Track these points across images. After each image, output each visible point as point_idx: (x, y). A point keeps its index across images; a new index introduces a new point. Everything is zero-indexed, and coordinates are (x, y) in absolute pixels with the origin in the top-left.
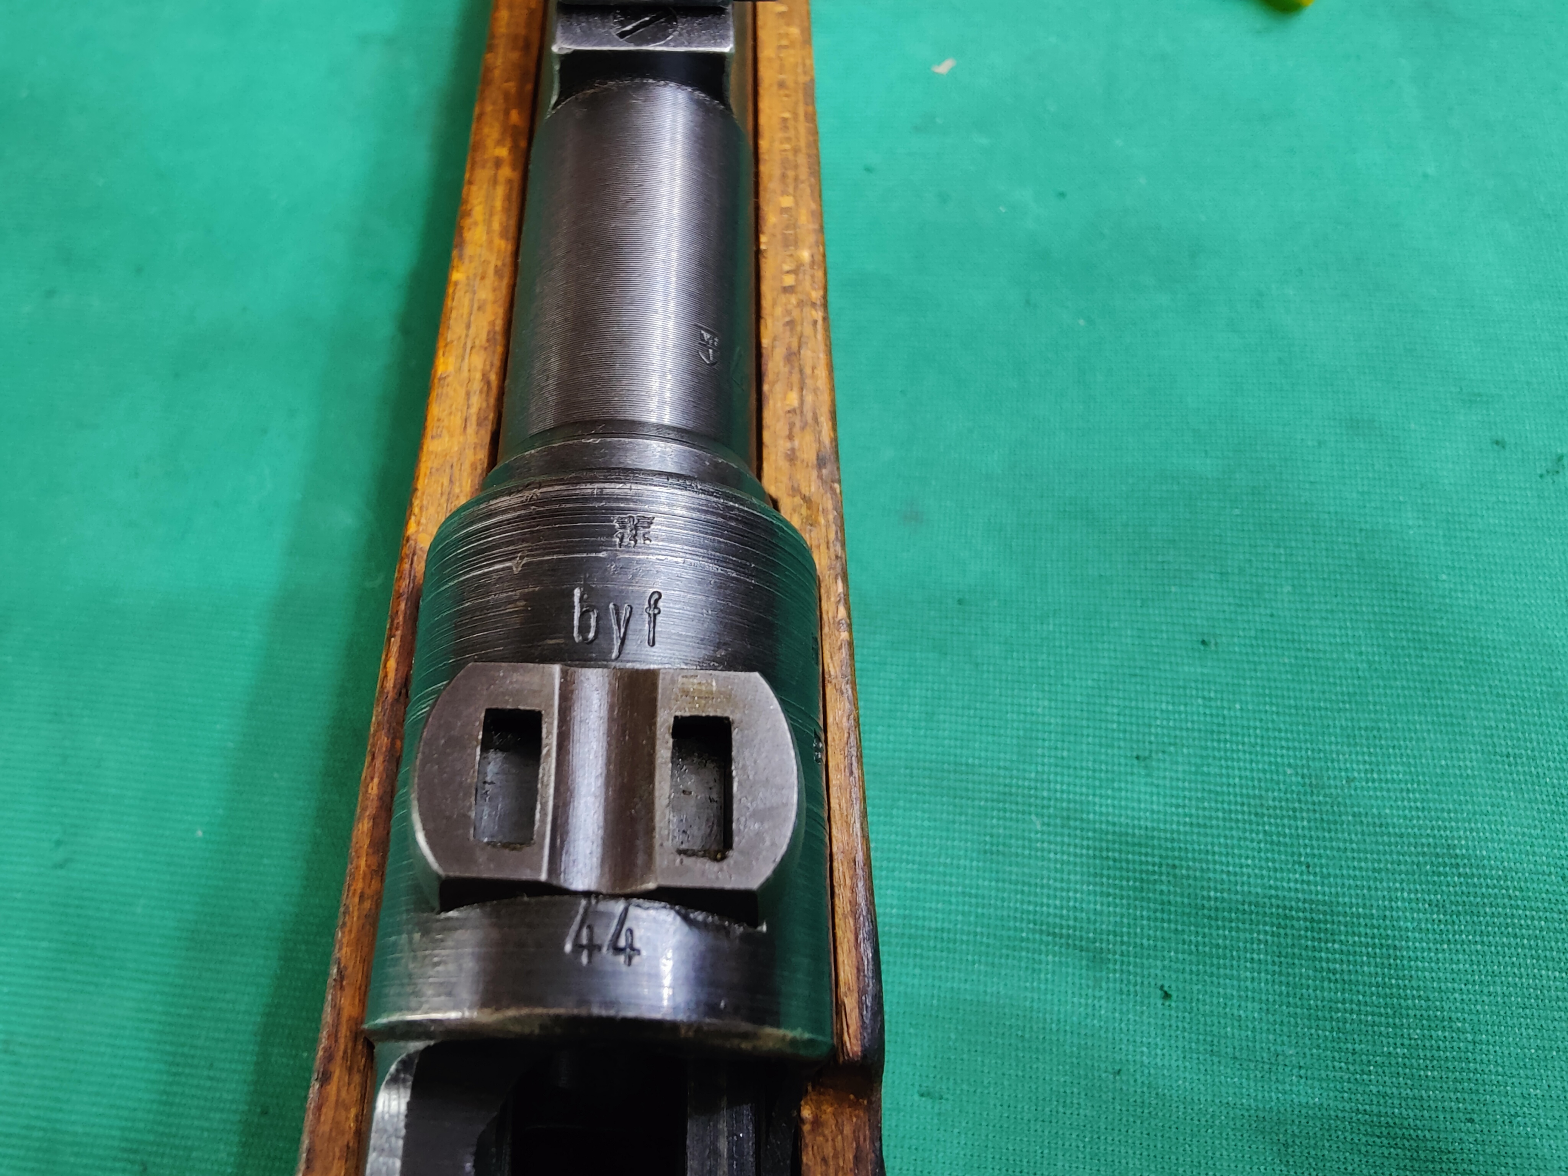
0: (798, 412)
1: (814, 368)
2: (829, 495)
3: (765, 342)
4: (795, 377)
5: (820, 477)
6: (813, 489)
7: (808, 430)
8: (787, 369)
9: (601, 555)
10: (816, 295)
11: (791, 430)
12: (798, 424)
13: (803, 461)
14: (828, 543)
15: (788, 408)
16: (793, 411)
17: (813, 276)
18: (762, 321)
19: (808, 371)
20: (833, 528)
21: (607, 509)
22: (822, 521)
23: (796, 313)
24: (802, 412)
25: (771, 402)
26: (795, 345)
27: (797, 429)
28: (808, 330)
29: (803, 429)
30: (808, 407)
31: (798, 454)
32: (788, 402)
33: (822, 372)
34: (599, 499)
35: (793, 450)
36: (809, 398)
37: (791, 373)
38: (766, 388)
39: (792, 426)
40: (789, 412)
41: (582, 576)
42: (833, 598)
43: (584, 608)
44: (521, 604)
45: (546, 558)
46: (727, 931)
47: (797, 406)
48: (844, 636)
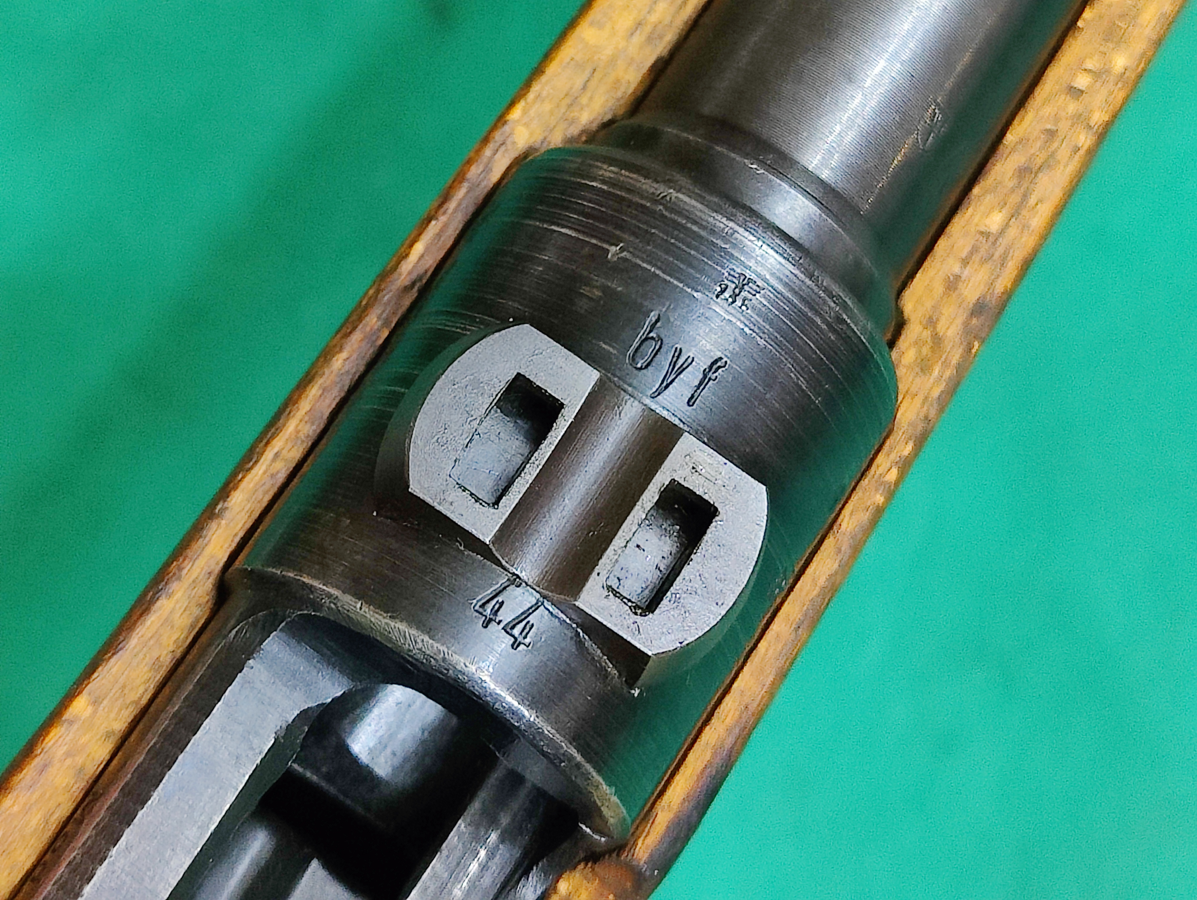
0: (991, 239)
1: (1040, 201)
2: (960, 351)
3: (1010, 138)
4: (1015, 199)
5: (966, 324)
6: (950, 333)
7: (988, 266)
8: (1011, 184)
9: (694, 294)
10: (1099, 117)
11: (971, 253)
12: (983, 252)
13: (960, 295)
14: (926, 398)
15: (983, 229)
16: (986, 235)
17: (1111, 93)
18: (1022, 112)
19: (1032, 200)
20: (942, 387)
21: (727, 253)
22: (936, 373)
23: (1063, 126)
24: (994, 243)
25: (970, 210)
26: (1039, 161)
27: (976, 258)
28: (1063, 153)
29: (984, 261)
30: (1003, 242)
31: (960, 285)
32: (987, 221)
33: (1045, 211)
34: (727, 238)
35: (958, 277)
36: (1012, 232)
37: (1013, 191)
38: (976, 190)
39: (975, 250)
40: (982, 233)
41: (668, 303)
42: (893, 456)
43: (651, 335)
44: (596, 293)
45: (645, 265)
46: (606, 675)
47: (995, 232)
48: (880, 499)
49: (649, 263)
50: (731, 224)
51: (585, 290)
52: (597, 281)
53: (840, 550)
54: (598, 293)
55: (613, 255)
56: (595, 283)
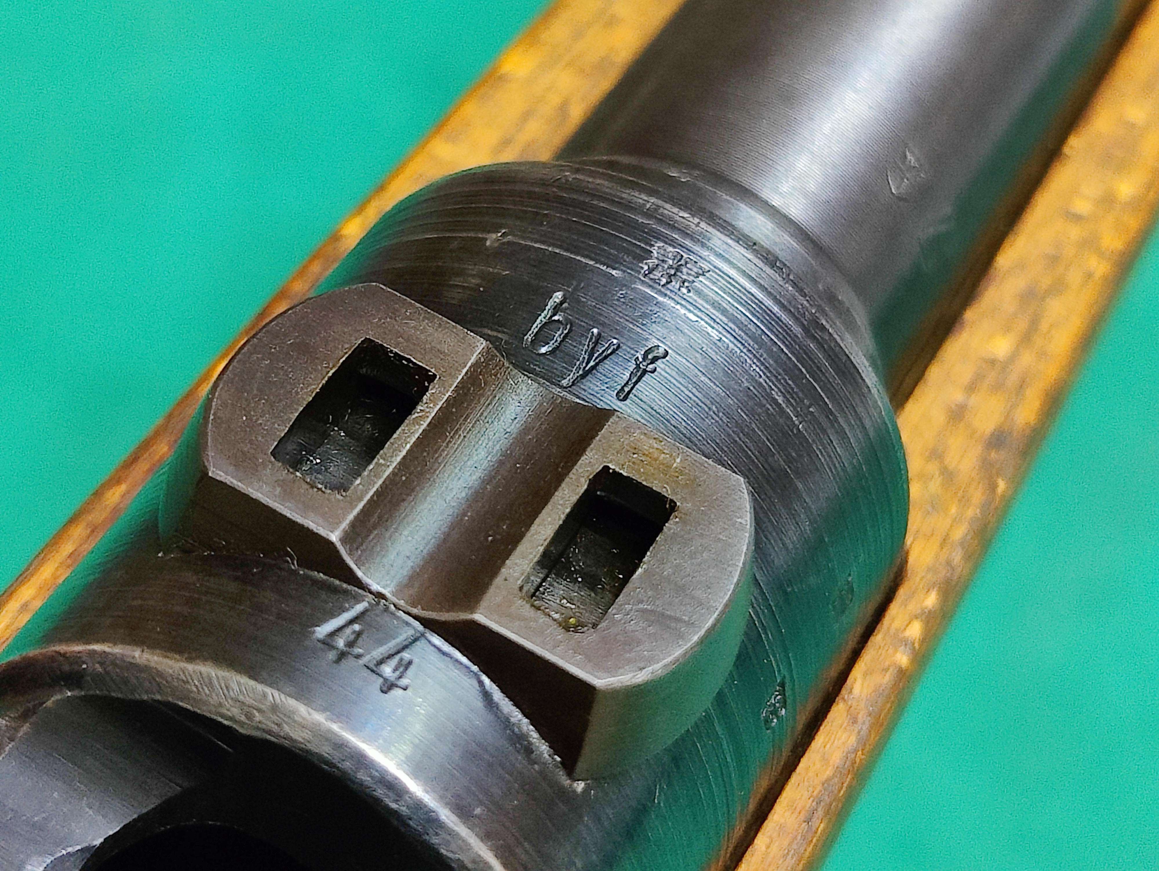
0: (999, 366)
2: (982, 487)
4: (1022, 324)
5: (984, 456)
6: (962, 467)
7: (1002, 392)
8: (1014, 307)
9: (614, 272)
11: (975, 382)
12: (990, 381)
13: (970, 424)
15: (985, 355)
16: (992, 362)
19: (1044, 327)
21: (652, 230)
22: (952, 512)
23: (1068, 251)
24: (1005, 369)
25: (967, 336)
26: (1044, 286)
27: (984, 385)
28: (1074, 277)
29: (993, 390)
30: (1017, 368)
31: (968, 415)
32: (990, 347)
33: (1064, 337)
34: (649, 214)
35: (964, 407)
36: (1025, 360)
37: (1017, 316)
39: (980, 378)
40: (985, 360)
41: (575, 283)
42: (913, 607)
43: (556, 318)
44: (473, 281)
45: (536, 245)
46: (528, 750)
47: (1002, 360)
48: (903, 659)
49: (543, 243)
50: (653, 200)
51: (457, 281)
52: (473, 270)
53: (855, 721)
54: (475, 281)
55: (492, 243)
56: (470, 272)
